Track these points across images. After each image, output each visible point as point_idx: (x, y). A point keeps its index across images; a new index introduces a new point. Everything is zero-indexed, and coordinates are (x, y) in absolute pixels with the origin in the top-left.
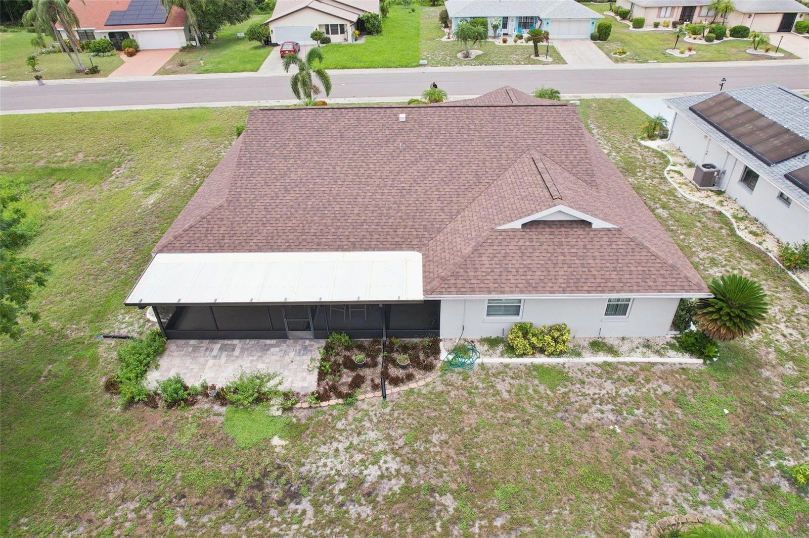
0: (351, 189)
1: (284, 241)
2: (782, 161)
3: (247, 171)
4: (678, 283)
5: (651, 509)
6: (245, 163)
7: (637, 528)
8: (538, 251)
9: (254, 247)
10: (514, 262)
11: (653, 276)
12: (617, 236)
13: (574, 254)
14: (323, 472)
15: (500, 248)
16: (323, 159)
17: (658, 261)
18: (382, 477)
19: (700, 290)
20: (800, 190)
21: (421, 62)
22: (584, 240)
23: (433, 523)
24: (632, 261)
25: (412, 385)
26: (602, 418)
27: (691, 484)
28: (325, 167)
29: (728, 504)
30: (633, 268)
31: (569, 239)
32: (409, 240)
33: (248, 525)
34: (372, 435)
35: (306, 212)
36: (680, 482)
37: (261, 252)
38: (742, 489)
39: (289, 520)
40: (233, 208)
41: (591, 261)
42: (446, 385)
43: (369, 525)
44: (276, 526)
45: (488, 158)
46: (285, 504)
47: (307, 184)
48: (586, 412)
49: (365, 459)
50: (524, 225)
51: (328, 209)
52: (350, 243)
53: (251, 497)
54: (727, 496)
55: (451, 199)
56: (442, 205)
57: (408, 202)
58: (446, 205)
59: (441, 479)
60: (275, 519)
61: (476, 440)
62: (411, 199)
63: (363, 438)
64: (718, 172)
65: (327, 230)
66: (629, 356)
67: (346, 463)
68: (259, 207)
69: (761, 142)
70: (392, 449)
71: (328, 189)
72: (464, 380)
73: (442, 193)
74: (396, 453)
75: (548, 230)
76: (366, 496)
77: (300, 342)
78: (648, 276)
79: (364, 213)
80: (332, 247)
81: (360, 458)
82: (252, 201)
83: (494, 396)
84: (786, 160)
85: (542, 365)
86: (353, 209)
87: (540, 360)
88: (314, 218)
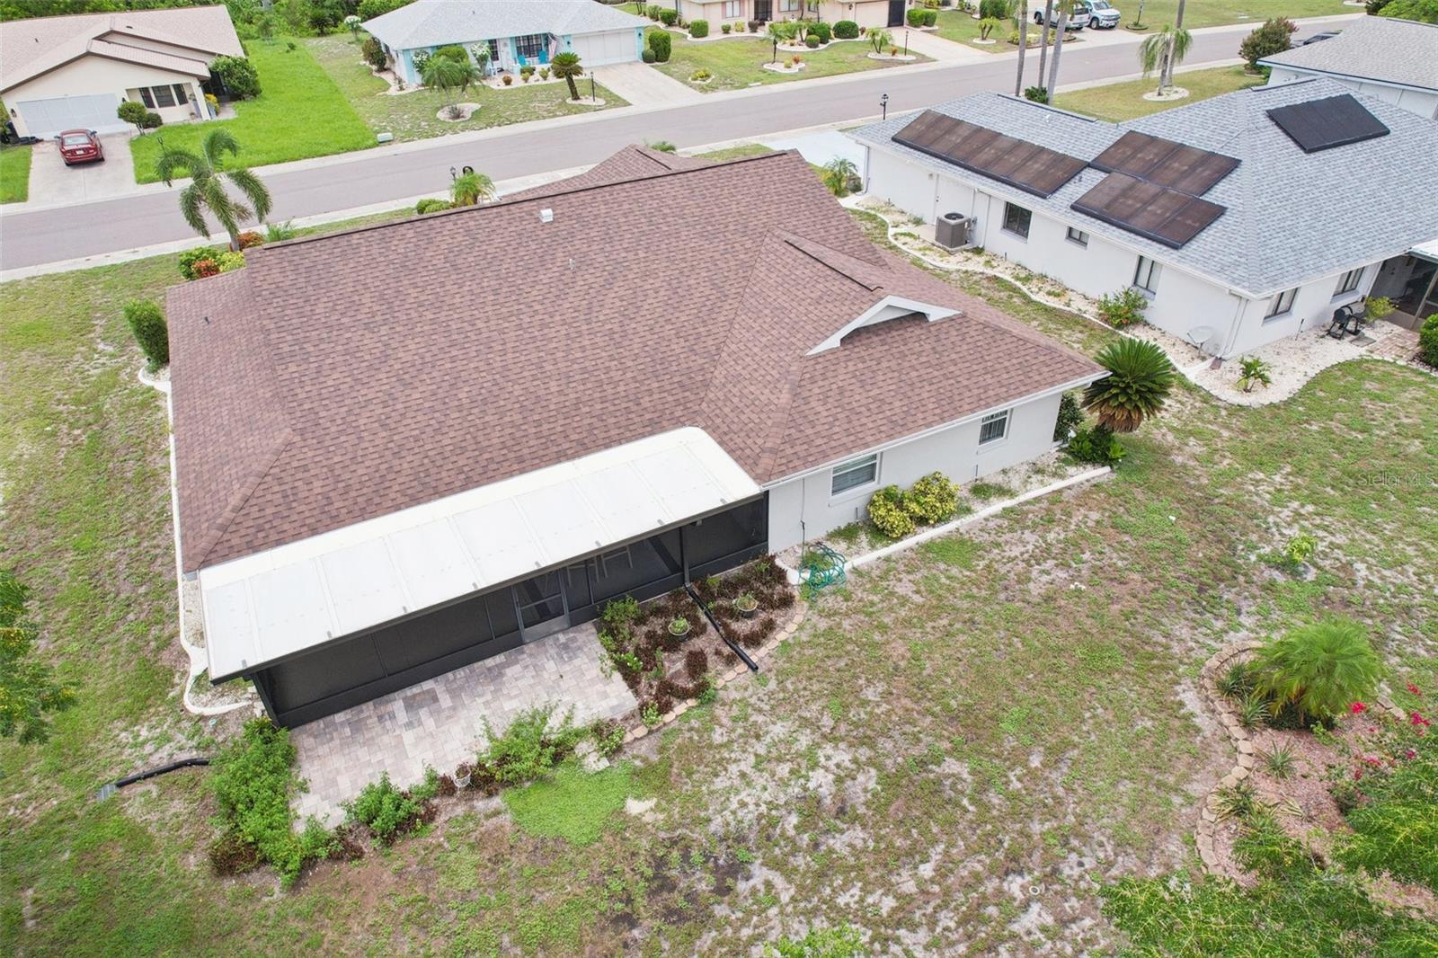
0: (524, 353)
1: (453, 472)
2: (1057, 189)
3: (305, 366)
4: (1067, 368)
5: (1181, 662)
6: (292, 354)
7: (1184, 691)
8: (880, 373)
9: (401, 500)
10: (857, 397)
11: (1034, 367)
12: (966, 325)
13: (927, 365)
14: (748, 816)
15: (827, 382)
16: (444, 314)
17: (1029, 345)
18: (839, 780)
19: (1094, 370)
20: (1100, 222)
21: (381, 137)
22: (928, 341)
23: (958, 804)
24: (1001, 354)
25: (781, 636)
26: (1054, 580)
27: (1198, 616)
28: (454, 327)
29: (1245, 620)
30: (1006, 364)
31: (910, 346)
32: (668, 412)
33: (696, 949)
34: (779, 730)
35: (465, 413)
36: (1187, 619)
37: (419, 503)
38: (1246, 598)
39: (755, 907)
40: (315, 441)
41: (952, 368)
42: (829, 616)
43: (876, 851)
44: (743, 925)
45: (717, 256)
46: (729, 889)
47: (439, 363)
48: (1029, 580)
49: (796, 767)
50: (843, 340)
51: (502, 397)
52: (574, 444)
53: (666, 907)
54: (1239, 612)
55: (697, 331)
56: (688, 343)
57: (632, 353)
58: (693, 342)
59: (921, 745)
60: (733, 917)
61: (925, 673)
62: (635, 346)
63: (768, 739)
64: (969, 221)
65: (522, 433)
66: (1027, 491)
67: (771, 785)
68: (368, 427)
69: (1018, 168)
70: (824, 736)
71: (482, 363)
72: (846, 600)
73: (679, 325)
74: (832, 738)
75: (875, 339)
76: (840, 815)
77: (549, 641)
78: (1029, 369)
79: (569, 387)
80: (547, 458)
81: (787, 770)
82: (348, 419)
83: (903, 605)
84: (1061, 187)
85: (932, 541)
86: (546, 386)
87: (926, 534)
88: (487, 419)
